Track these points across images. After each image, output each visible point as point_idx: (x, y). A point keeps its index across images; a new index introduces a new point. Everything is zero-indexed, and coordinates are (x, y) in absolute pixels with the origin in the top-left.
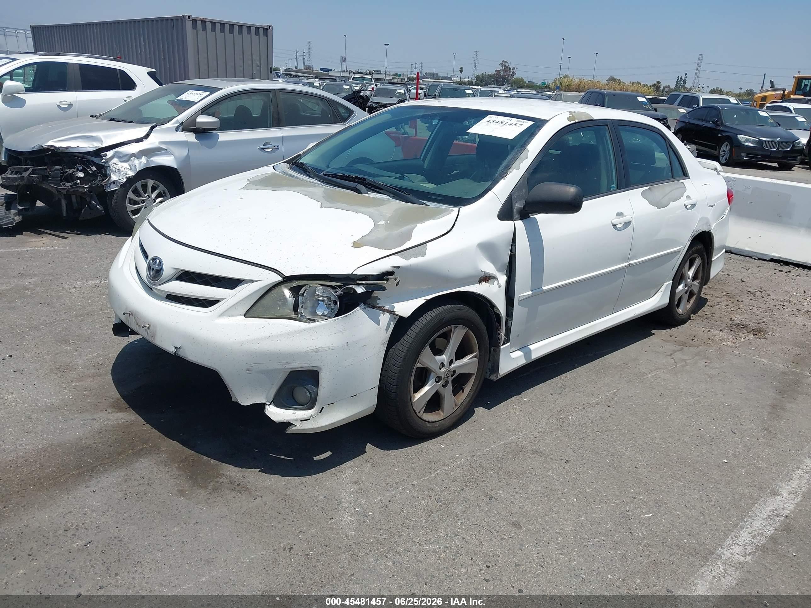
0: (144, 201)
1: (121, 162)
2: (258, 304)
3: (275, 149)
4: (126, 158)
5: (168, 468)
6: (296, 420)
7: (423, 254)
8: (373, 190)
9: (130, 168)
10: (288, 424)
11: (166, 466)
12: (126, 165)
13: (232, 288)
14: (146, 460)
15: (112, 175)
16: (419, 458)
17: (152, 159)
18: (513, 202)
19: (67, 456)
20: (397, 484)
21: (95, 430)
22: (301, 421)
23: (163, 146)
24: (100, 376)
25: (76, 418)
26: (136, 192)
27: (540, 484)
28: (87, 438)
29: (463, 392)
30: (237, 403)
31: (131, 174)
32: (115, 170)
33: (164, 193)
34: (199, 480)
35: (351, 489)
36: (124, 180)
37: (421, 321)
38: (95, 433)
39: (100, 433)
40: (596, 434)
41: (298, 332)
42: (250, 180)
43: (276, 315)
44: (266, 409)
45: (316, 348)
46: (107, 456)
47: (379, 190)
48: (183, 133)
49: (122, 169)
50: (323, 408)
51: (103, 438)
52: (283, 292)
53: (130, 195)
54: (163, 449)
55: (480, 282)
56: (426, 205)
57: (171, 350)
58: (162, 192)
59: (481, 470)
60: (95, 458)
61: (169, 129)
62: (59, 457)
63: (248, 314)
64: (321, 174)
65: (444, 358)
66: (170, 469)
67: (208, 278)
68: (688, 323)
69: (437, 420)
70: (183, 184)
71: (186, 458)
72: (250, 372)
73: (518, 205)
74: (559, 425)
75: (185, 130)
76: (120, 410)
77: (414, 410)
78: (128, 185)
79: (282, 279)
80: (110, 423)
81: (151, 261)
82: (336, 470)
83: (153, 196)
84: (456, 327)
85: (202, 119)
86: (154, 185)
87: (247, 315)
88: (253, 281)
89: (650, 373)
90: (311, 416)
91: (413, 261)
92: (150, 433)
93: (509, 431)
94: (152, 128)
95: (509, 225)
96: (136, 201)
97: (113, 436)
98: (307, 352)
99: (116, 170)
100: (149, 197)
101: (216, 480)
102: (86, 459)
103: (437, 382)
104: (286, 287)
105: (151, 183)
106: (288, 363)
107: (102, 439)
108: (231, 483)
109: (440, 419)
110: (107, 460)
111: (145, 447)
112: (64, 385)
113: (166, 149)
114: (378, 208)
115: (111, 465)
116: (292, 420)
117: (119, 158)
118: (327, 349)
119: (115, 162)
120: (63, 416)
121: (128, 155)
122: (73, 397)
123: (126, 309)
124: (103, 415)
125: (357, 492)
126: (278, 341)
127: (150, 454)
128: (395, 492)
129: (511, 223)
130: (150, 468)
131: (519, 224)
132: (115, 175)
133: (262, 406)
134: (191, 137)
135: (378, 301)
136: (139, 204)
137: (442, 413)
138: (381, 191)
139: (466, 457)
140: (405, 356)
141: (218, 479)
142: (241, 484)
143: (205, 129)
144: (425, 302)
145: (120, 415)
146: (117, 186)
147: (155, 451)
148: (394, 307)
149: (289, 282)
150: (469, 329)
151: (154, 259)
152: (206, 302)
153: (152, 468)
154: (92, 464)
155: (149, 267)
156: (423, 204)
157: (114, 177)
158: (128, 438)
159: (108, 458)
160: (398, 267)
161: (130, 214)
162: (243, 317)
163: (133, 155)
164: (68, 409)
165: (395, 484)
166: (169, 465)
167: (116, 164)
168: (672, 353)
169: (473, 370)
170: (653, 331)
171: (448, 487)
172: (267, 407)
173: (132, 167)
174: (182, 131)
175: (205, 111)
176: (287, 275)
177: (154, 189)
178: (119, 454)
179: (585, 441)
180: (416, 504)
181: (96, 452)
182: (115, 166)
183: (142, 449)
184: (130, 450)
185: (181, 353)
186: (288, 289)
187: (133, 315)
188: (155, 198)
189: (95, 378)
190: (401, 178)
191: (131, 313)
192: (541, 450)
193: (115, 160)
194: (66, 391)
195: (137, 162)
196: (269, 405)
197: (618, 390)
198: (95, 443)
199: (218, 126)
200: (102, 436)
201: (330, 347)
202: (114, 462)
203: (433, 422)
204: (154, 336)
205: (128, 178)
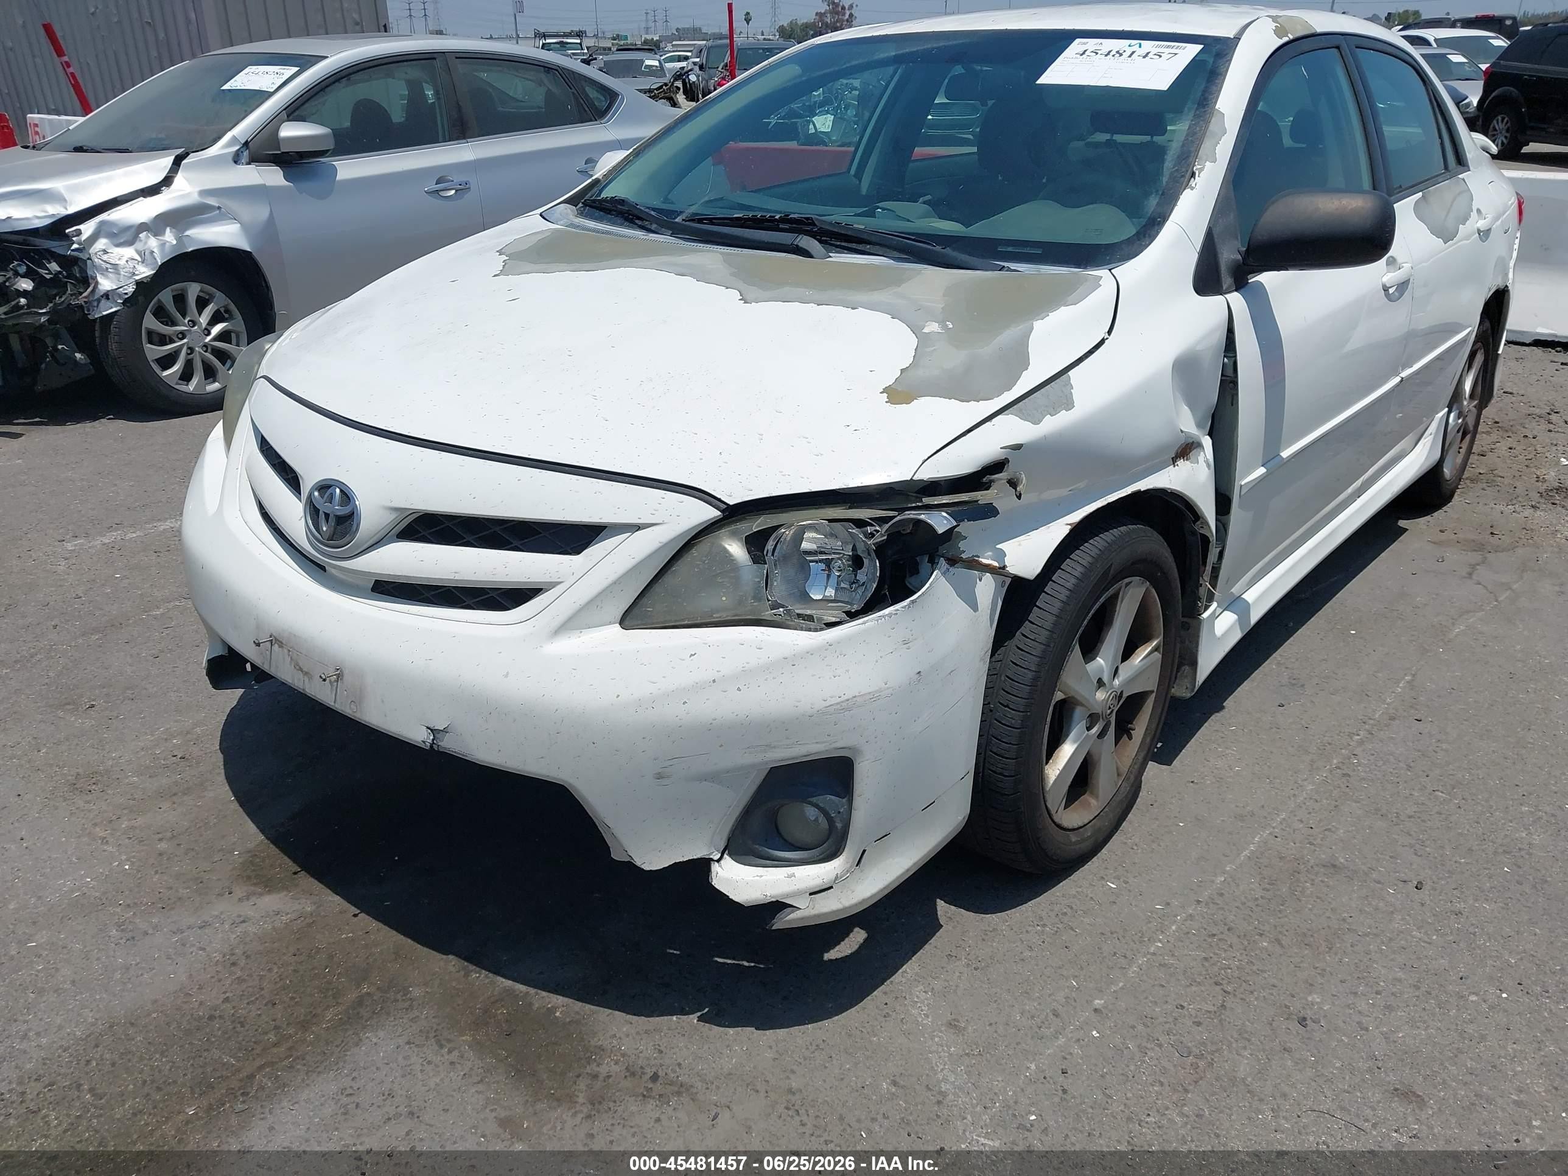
0: (183, 335)
1: (117, 245)
2: (657, 588)
3: (462, 189)
4: (129, 235)
5: (450, 1052)
6: (797, 894)
7: (1069, 405)
8: (837, 246)
9: (140, 259)
10: (777, 907)
11: (441, 1046)
12: (129, 252)
13: (578, 552)
14: (381, 1034)
15: (100, 279)
16: (1072, 929)
17: (188, 233)
18: (1218, 246)
19: (162, 1054)
20: (1056, 1015)
21: (217, 956)
22: (811, 894)
23: (212, 201)
24: (187, 792)
25: (156, 928)
26: (160, 313)
27: (1392, 960)
28: (200, 988)
29: (1130, 738)
30: (630, 867)
31: (145, 272)
32: (104, 265)
33: (227, 311)
34: (545, 1076)
35: (949, 1047)
36: (131, 289)
37: (1061, 581)
38: (219, 968)
39: (234, 964)
40: (1436, 797)
41: (794, 660)
42: (509, 251)
43: (717, 617)
44: (713, 874)
45: (846, 697)
46: (272, 1037)
47: (854, 246)
48: (252, 166)
49: (122, 262)
50: (864, 851)
51: (244, 980)
52: (726, 551)
53: (150, 322)
54: (416, 992)
55: (1174, 461)
56: (1009, 269)
57: (418, 735)
58: (222, 310)
59: (1235, 940)
60: (240, 1049)
61: (217, 160)
62: (141, 1059)
63: (630, 619)
64: (678, 220)
65: (1101, 663)
66: (456, 1053)
67: (497, 529)
68: (1456, 497)
69: (1086, 821)
70: (268, 287)
71: (486, 1011)
72: (665, 781)
73: (1229, 254)
74: (1342, 786)
75: (257, 159)
76: (268, 885)
77: (1046, 806)
78: (141, 299)
79: (719, 513)
80: (252, 929)
81: (316, 494)
82: (885, 993)
83: (204, 320)
84: (1127, 585)
85: (290, 131)
86: (202, 294)
87: (626, 623)
88: (638, 527)
89: (1453, 624)
90: (837, 878)
91: (1052, 424)
92: (366, 945)
93: (1241, 818)
94: (178, 161)
95: (1214, 306)
96: (164, 336)
97: (270, 970)
98: (822, 713)
99: (108, 266)
100: (194, 323)
101: (588, 1070)
102: (216, 1057)
103: (1088, 729)
104: (734, 535)
105: (193, 290)
106: (769, 747)
107: (244, 986)
108: (633, 1074)
109: (1091, 818)
110: (275, 1050)
111: (368, 994)
112: (99, 832)
113: (219, 208)
114: (899, 290)
115: (291, 1067)
116: (788, 896)
117: (111, 236)
118: (874, 697)
119: (104, 248)
120: (119, 925)
121: (128, 228)
122: (133, 864)
123: (258, 627)
124: (226, 908)
125: (967, 1054)
126: (739, 689)
127: (388, 1014)
128: (1062, 1041)
129: (1219, 299)
130: (400, 1058)
131: (1236, 299)
132: (107, 277)
133: (703, 866)
134: (273, 176)
135: (962, 545)
136: (172, 341)
137: (1093, 802)
138: (861, 247)
139: (1183, 907)
140: (1035, 679)
141: (592, 1068)
142: (660, 1073)
143: (302, 155)
144: (1071, 531)
145: (271, 902)
146: (117, 304)
147: (396, 1001)
148: (1002, 554)
149: (740, 520)
150: (1151, 583)
151: (325, 487)
152: (498, 595)
153: (405, 1058)
154: (239, 1070)
155: (313, 510)
156: (1002, 268)
157: (106, 284)
158: (313, 969)
159: (275, 1045)
160: (1018, 447)
161: (156, 368)
162: (618, 625)
163: (143, 227)
164: (129, 902)
165: (1051, 1015)
166: (449, 1041)
167: (105, 252)
168: (1469, 570)
169: (1150, 684)
170: (1402, 523)
171: (1185, 1004)
172: (715, 867)
173: (145, 257)
174: (249, 163)
175: (295, 111)
176: (732, 502)
177: (202, 304)
178: (304, 1026)
179: (1423, 821)
180: (1132, 1068)
181: (239, 1029)
182: (105, 257)
183: (360, 1002)
184: (328, 1007)
185: (448, 744)
186: (740, 540)
187: (281, 645)
188: (208, 324)
189: (175, 799)
190: (871, 214)
191: (275, 640)
192: (1342, 861)
193: (102, 243)
194: (110, 849)
195: (153, 243)
196: (718, 861)
197: (1414, 675)
198: (227, 1000)
199: (330, 145)
200: (239, 973)
201: (880, 690)
202: (295, 1054)
203: (1081, 827)
204: (358, 699)
205: (139, 284)
